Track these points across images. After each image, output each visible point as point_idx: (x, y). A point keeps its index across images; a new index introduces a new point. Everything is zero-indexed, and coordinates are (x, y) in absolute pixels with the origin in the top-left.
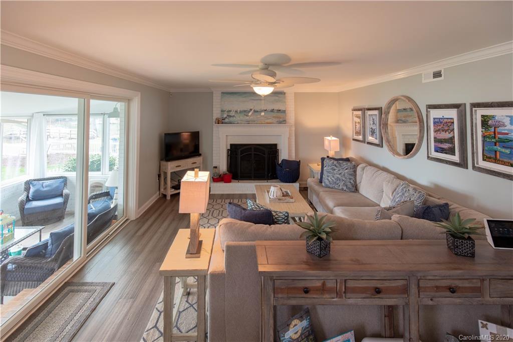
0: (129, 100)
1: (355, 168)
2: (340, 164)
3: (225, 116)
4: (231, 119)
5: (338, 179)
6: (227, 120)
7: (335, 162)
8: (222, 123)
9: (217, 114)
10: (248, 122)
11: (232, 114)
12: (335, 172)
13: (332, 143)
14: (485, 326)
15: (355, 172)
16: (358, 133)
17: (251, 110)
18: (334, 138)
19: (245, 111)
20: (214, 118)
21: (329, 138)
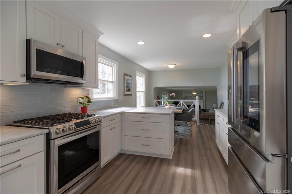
0: (166, 94)
6: (186, 98)
11: (188, 97)
17: (193, 96)
19: (191, 96)
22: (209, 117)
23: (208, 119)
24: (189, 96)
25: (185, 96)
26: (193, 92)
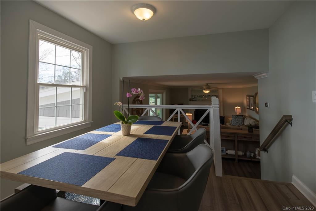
1: (244, 118)
2: (238, 117)
3: (193, 98)
4: (196, 99)
5: (237, 122)
6: (194, 99)
7: (236, 116)
8: (192, 101)
9: (190, 97)
10: (203, 100)
11: (196, 97)
12: (236, 120)
13: (237, 110)
14: (257, 149)
15: (244, 120)
16: (248, 106)
17: (204, 95)
18: (239, 107)
19: (201, 96)
20: (189, 98)
21: (237, 107)
22: (235, 137)
23: (233, 141)
24: (198, 96)
25: (192, 96)
26: (205, 90)
